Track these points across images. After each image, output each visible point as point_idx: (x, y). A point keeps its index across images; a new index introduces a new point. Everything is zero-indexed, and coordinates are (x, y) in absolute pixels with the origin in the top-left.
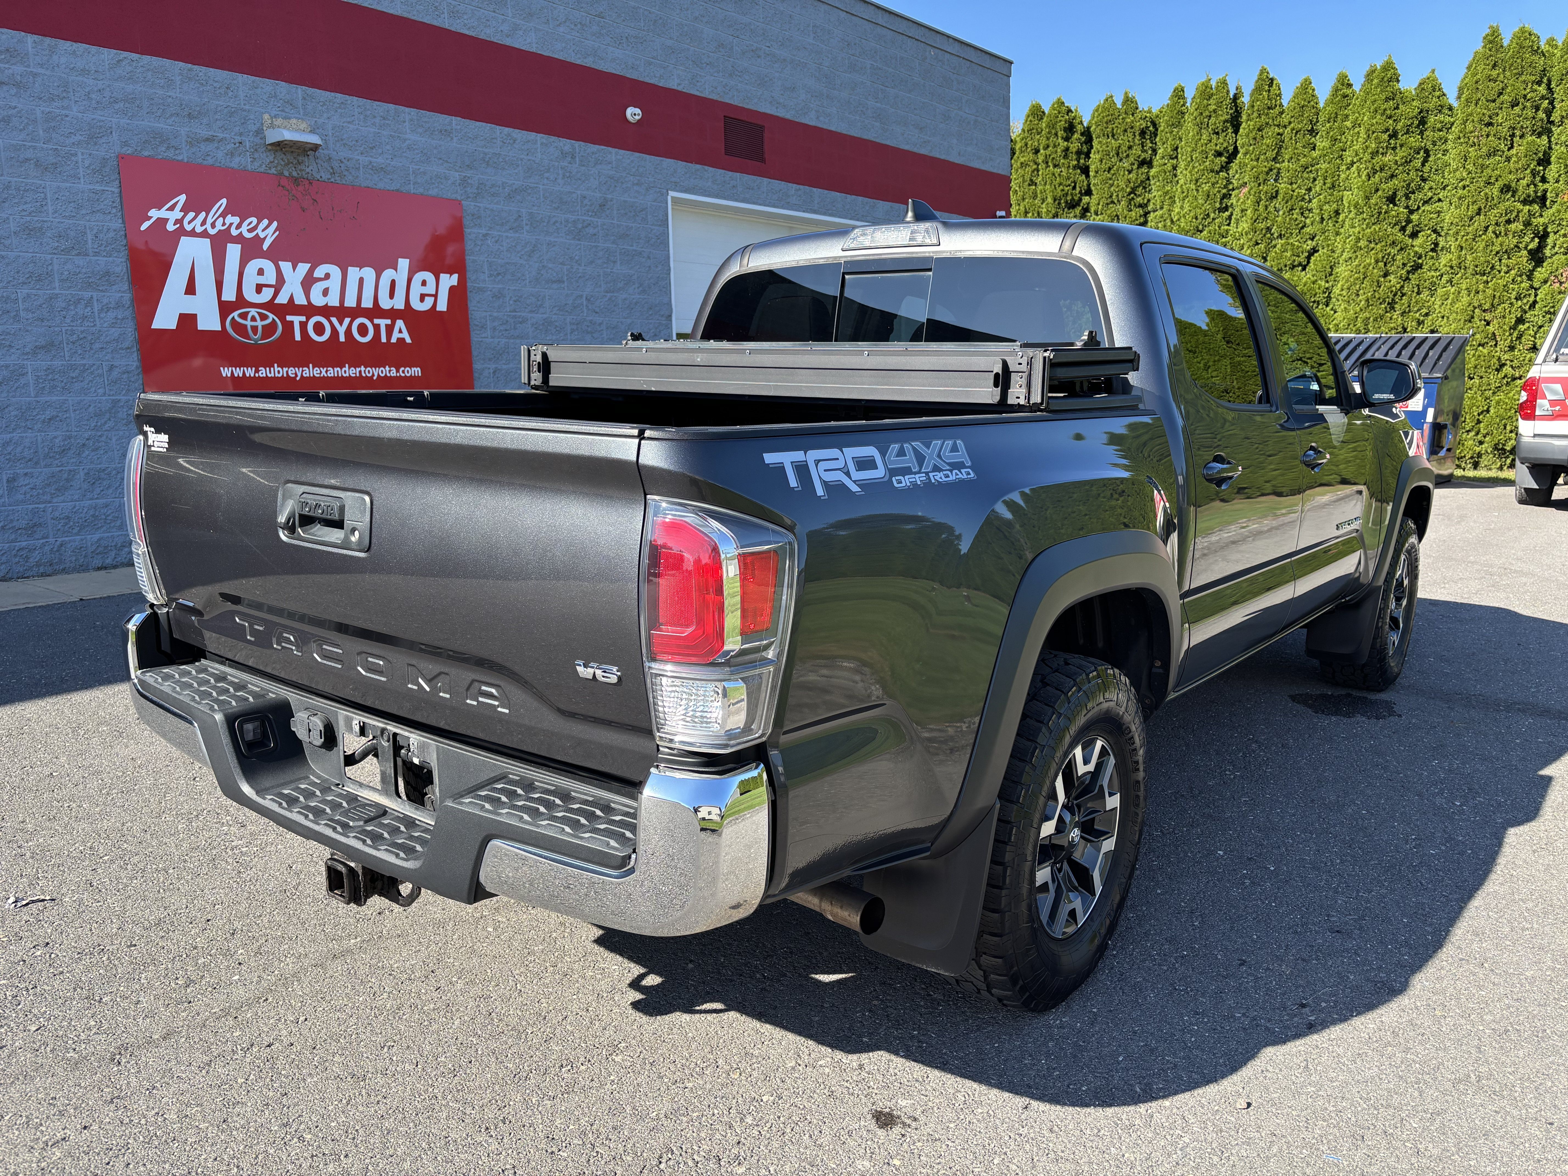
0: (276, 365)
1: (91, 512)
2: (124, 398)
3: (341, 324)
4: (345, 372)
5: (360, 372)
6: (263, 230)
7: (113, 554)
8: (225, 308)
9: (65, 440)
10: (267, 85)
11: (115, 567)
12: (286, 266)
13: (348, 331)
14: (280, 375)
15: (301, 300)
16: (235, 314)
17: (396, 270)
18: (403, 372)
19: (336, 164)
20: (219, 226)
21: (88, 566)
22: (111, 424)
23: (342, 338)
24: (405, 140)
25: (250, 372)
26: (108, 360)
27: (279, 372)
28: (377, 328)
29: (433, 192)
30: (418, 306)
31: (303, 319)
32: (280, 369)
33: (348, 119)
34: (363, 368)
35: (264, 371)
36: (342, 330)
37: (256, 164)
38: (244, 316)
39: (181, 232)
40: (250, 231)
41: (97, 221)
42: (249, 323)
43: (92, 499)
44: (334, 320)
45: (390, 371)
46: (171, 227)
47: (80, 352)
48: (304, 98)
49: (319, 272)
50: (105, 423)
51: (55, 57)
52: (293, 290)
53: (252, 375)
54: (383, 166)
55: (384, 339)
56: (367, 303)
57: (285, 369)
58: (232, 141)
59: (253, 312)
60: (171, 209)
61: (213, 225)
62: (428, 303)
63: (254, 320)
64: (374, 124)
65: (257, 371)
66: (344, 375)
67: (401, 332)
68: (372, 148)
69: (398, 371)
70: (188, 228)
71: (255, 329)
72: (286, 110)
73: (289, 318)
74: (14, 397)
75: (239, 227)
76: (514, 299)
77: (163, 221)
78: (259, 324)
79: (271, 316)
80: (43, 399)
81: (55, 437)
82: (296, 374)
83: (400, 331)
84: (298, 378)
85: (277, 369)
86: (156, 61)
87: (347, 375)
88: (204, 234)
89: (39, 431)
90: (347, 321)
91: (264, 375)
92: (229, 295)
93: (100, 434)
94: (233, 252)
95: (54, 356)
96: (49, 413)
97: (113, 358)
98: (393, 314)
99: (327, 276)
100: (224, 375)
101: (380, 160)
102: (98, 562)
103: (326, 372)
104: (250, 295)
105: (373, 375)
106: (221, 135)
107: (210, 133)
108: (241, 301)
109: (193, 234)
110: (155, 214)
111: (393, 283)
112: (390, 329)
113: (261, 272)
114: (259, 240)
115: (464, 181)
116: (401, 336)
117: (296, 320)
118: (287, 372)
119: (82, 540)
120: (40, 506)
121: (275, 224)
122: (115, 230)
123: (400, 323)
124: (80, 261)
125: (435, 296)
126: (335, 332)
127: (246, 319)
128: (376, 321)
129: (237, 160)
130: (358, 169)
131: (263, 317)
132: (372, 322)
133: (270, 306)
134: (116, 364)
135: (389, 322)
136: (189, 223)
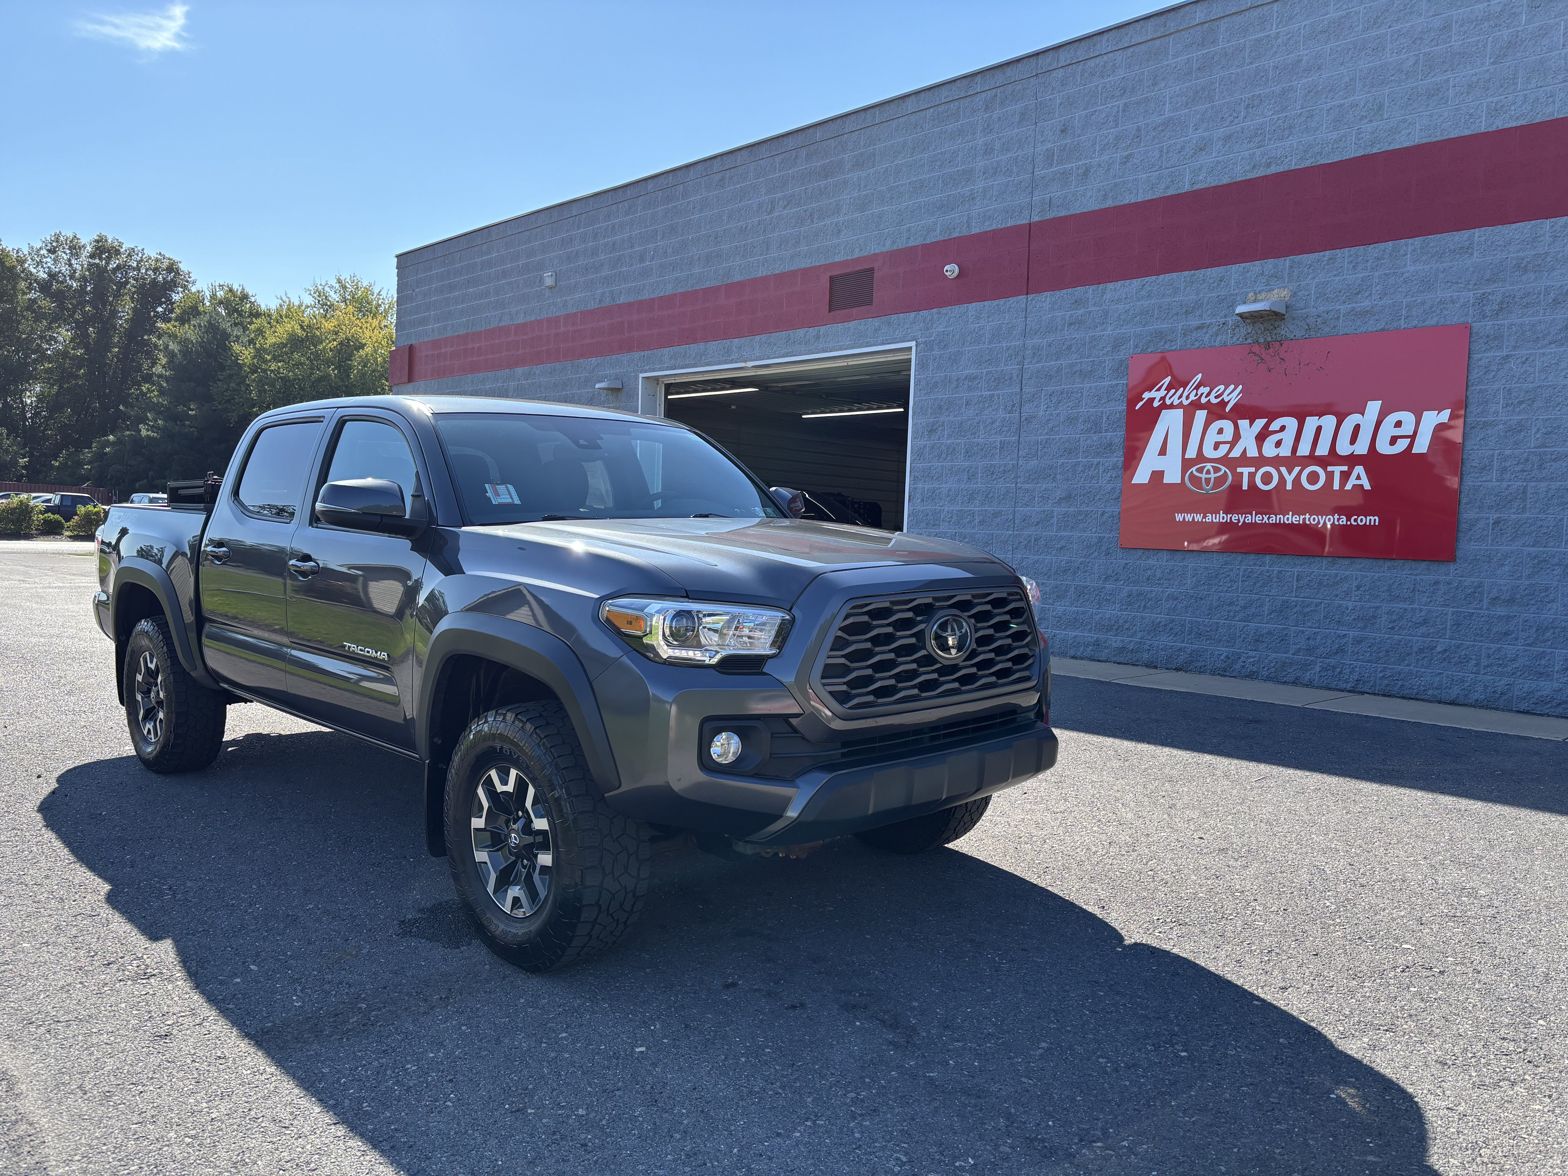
0: (1221, 512)
1: (1074, 616)
2: (1107, 535)
3: (1290, 473)
4: (1288, 519)
5: (1304, 519)
6: (1228, 395)
7: (1082, 649)
8: (1187, 464)
9: (1068, 563)
10: (1256, 267)
11: (1082, 659)
12: (1243, 424)
13: (1297, 481)
14: (1224, 521)
15: (1253, 452)
16: (1194, 469)
17: (1363, 415)
18: (1356, 520)
19: (1311, 321)
20: (1192, 397)
21: (1066, 654)
22: (1096, 554)
23: (1289, 487)
24: (1402, 274)
25: (1198, 518)
26: (1102, 508)
27: (1223, 518)
28: (1330, 476)
29: (1431, 322)
30: (1384, 448)
31: (1253, 470)
32: (1224, 515)
33: (1335, 273)
34: (1307, 516)
35: (1210, 517)
36: (1289, 479)
37: (1235, 338)
38: (1200, 470)
39: (1164, 406)
40: (1216, 397)
41: (1110, 407)
42: (1204, 476)
43: (1076, 607)
44: (1283, 470)
45: (1338, 520)
46: (1156, 404)
47: (1086, 501)
48: (1291, 267)
49: (1275, 426)
50: (1093, 553)
51: (1105, 296)
52: (1248, 444)
53: (1200, 520)
54: (1368, 309)
55: (1336, 486)
56: (1322, 450)
57: (1229, 516)
58: (1217, 324)
59: (1209, 466)
60: (1159, 390)
61: (1187, 398)
62: (1402, 445)
63: (1208, 473)
64: (1366, 269)
65: (1205, 517)
66: (1287, 522)
67: (1360, 477)
68: (1357, 294)
69: (1348, 519)
70: (1168, 402)
71: (1208, 481)
72: (1271, 283)
73: (1239, 470)
74: (1045, 532)
75: (1208, 395)
76: (1544, 430)
77: (1152, 400)
78: (1213, 476)
79: (1223, 468)
80: (1059, 534)
81: (1062, 561)
82: (1239, 520)
83: (1358, 477)
84: (1240, 524)
85: (1222, 515)
86: (1167, 277)
87: (1290, 522)
88: (1180, 405)
89: (1054, 556)
90: (1297, 469)
91: (1210, 520)
92: (1191, 453)
93: (1088, 560)
94: (1201, 416)
95: (1071, 505)
96: (1062, 543)
97: (1105, 506)
98: (1352, 460)
99: (1283, 428)
100: (1177, 520)
101: (1367, 303)
102: (1072, 652)
103: (1268, 519)
104: (1209, 452)
105: (1319, 523)
106: (1208, 322)
107: (1200, 322)
108: (1201, 457)
109: (1172, 406)
110: (1146, 395)
111: (1357, 428)
112: (1345, 476)
113: (1220, 431)
114: (1223, 404)
115: (1482, 300)
116: (1358, 482)
117: (1245, 471)
118: (1231, 518)
119: (1066, 634)
120: (1047, 606)
121: (1240, 387)
122: (1120, 412)
123: (1359, 470)
124: (1095, 437)
125: (1413, 437)
126: (1282, 481)
127: (1202, 473)
128: (1330, 469)
129: (1219, 339)
130: (1338, 318)
131: (1217, 470)
132: (1325, 469)
133: (1224, 460)
134: (1107, 510)
135: (1345, 468)
136: (1170, 398)
